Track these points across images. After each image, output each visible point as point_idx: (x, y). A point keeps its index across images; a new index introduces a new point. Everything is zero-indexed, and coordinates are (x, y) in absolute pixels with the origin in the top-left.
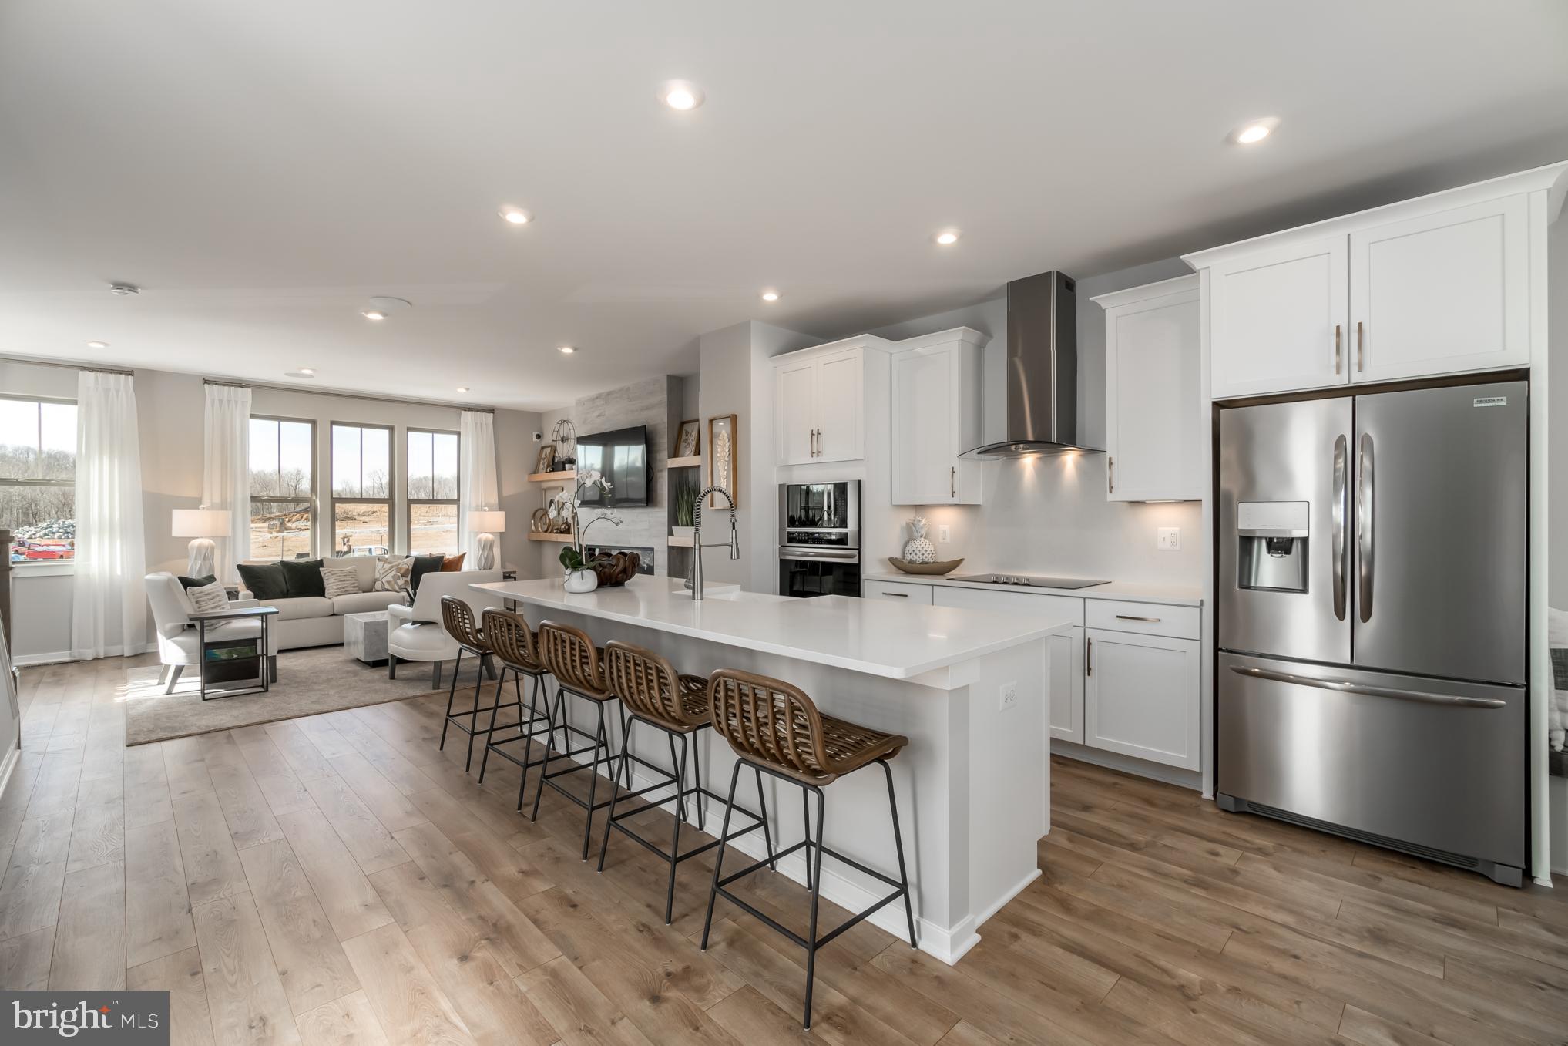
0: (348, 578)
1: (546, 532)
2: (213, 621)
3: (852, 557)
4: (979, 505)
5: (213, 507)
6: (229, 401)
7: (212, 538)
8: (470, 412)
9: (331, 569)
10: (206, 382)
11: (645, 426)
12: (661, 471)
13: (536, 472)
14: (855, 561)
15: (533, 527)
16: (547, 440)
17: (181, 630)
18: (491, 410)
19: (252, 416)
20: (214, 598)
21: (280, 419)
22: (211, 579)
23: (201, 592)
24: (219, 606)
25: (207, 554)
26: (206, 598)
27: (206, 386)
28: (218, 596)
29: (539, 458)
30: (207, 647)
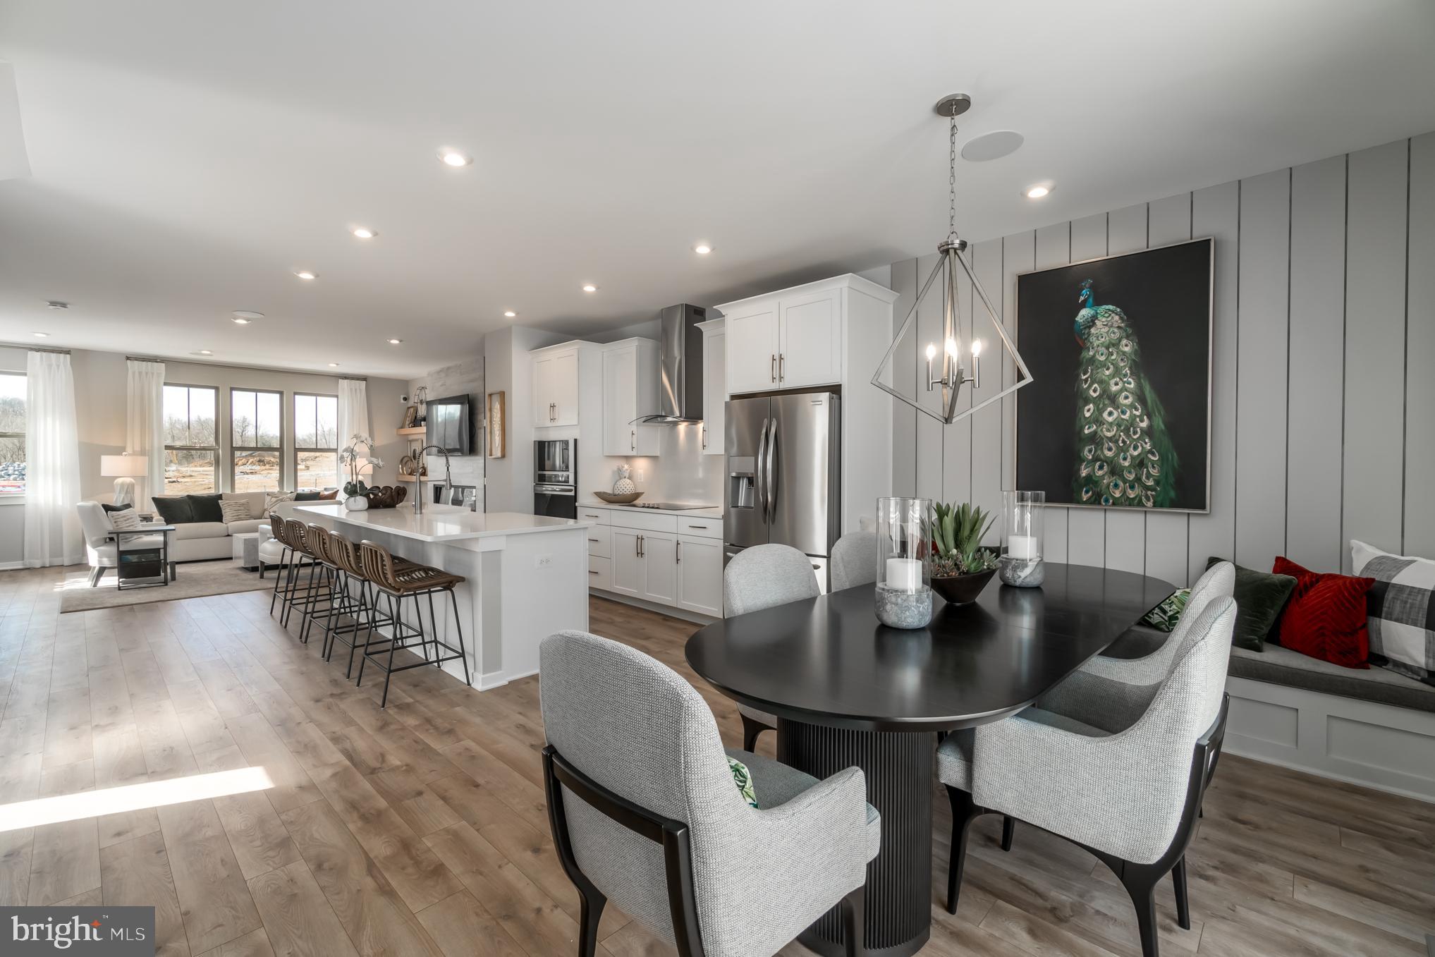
0: (242, 508)
1: (410, 474)
2: (128, 536)
3: (571, 490)
4: (658, 456)
5: (134, 454)
6: (147, 373)
7: (133, 477)
8: (346, 381)
9: (228, 502)
10: (128, 358)
11: (468, 395)
12: (480, 428)
13: (402, 427)
14: (572, 494)
15: (401, 470)
16: (411, 403)
17: (103, 541)
18: (364, 378)
19: (165, 384)
20: (128, 519)
21: (189, 386)
22: (128, 506)
23: (118, 515)
24: (132, 525)
25: (129, 489)
26: (122, 519)
27: (128, 361)
28: (131, 518)
29: (406, 416)
30: (121, 554)
